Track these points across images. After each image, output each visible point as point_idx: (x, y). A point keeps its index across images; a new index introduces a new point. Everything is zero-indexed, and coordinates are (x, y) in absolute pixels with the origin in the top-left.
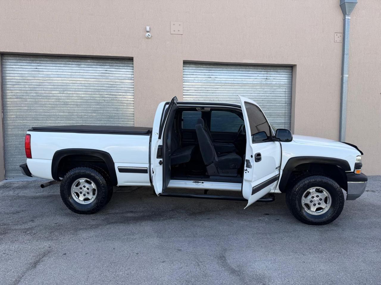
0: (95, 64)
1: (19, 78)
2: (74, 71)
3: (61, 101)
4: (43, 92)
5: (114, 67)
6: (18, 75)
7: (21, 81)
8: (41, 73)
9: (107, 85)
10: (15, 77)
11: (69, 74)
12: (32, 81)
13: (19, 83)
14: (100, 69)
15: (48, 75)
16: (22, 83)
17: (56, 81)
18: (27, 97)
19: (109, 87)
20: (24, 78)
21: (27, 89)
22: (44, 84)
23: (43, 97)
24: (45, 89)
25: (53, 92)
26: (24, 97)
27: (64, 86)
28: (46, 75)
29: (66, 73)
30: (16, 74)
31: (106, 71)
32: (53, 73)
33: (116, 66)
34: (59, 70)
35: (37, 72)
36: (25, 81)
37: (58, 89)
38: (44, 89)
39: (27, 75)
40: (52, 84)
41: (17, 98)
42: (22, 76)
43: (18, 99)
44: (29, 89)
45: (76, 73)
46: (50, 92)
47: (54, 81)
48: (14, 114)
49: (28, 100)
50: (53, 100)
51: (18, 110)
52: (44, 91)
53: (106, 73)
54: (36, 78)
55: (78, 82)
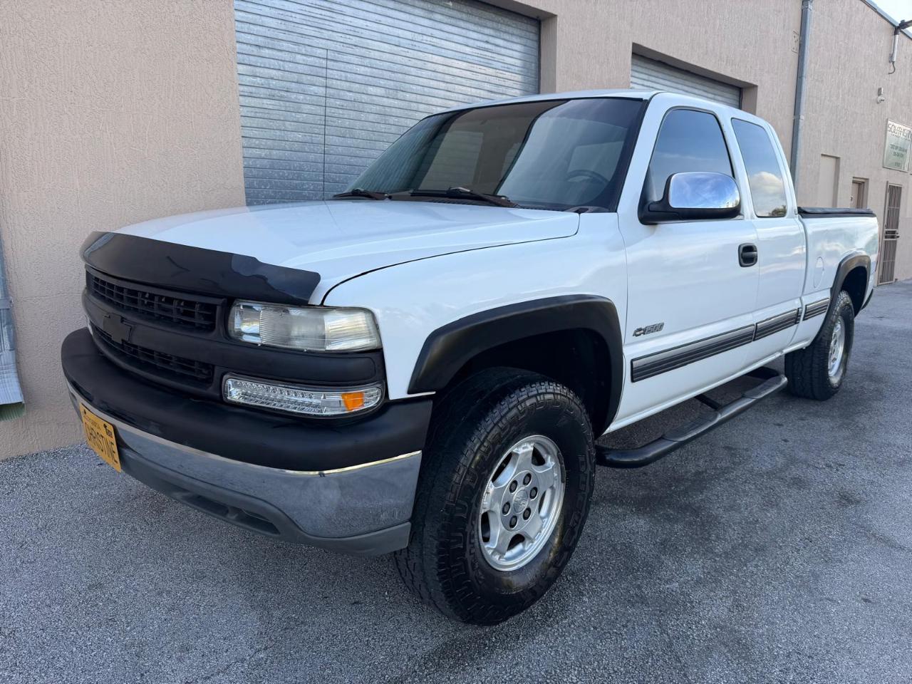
0: (464, 16)
1: (273, 23)
2: (420, 29)
3: (392, 120)
4: (345, 85)
5: (502, 35)
6: (273, 11)
7: (281, 36)
8: (339, 18)
9: (488, 87)
10: (263, 18)
11: (409, 35)
12: (315, 42)
13: (277, 44)
14: (475, 35)
15: (357, 30)
16: (285, 45)
17: (377, 55)
18: (301, 97)
19: (491, 92)
20: (290, 27)
21: (301, 68)
22: (346, 58)
23: (345, 104)
24: (349, 75)
25: (371, 90)
26: (293, 96)
27: (396, 74)
28: (352, 28)
29: (400, 32)
30: (267, 9)
31: (487, 42)
32: (368, 23)
33: (505, 32)
34: (383, 19)
35: (328, 13)
36: (294, 38)
37: (382, 82)
38: (346, 77)
39: (298, 16)
40: (367, 62)
41: (271, 98)
42: (282, 17)
43: (273, 102)
44: (306, 69)
45: (425, 37)
46: (363, 87)
47: (373, 54)
48: (263, 155)
49: (306, 108)
50: (371, 117)
51: (276, 143)
52: (348, 84)
53: (487, 50)
54: (326, 34)
55: (429, 66)
